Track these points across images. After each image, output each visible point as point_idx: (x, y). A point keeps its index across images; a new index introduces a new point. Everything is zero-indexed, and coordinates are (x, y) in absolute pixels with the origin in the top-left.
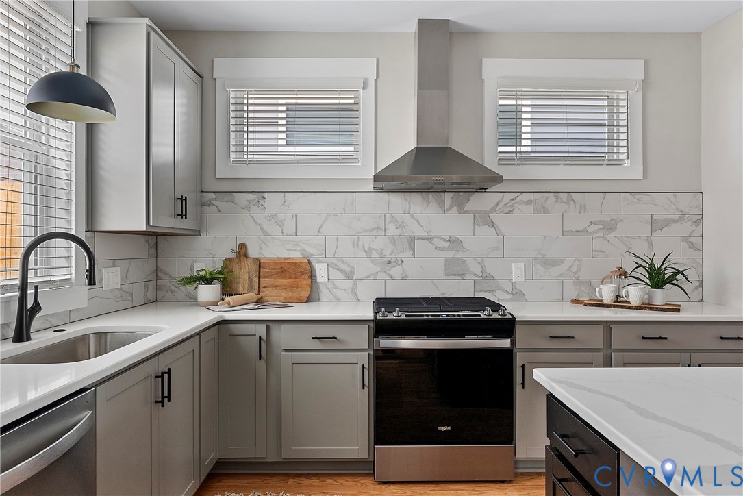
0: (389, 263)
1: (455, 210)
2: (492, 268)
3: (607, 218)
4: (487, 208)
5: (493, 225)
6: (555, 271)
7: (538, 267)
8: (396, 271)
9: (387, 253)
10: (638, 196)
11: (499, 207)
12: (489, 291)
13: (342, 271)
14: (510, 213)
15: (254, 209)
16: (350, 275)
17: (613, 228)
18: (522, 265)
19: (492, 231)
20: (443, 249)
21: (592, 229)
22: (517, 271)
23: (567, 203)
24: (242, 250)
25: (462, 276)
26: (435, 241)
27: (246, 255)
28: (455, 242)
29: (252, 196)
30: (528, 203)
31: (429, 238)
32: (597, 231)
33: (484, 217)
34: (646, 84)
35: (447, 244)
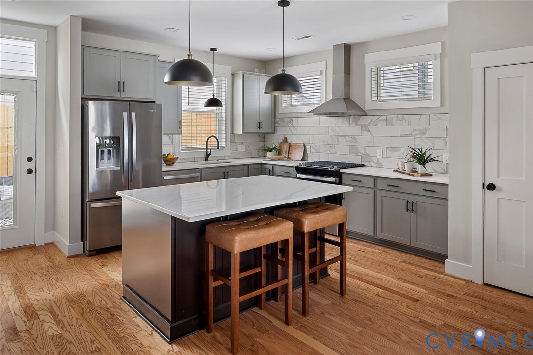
0: (330, 147)
1: (354, 124)
2: (369, 151)
3: (422, 128)
4: (367, 123)
5: (369, 131)
6: (397, 154)
7: (388, 151)
8: (333, 150)
9: (329, 143)
10: (438, 116)
11: (372, 122)
12: (368, 162)
13: (315, 149)
14: (376, 125)
15: (289, 124)
16: (317, 152)
17: (425, 133)
18: (381, 150)
19: (369, 134)
20: (349, 141)
21: (414, 133)
22: (379, 153)
23: (402, 120)
24: (285, 140)
25: (356, 154)
26: (347, 138)
27: (286, 142)
28: (354, 138)
29: (288, 119)
30: (384, 120)
31: (344, 136)
32: (417, 135)
33: (365, 127)
34: (442, 55)
35: (351, 139)
